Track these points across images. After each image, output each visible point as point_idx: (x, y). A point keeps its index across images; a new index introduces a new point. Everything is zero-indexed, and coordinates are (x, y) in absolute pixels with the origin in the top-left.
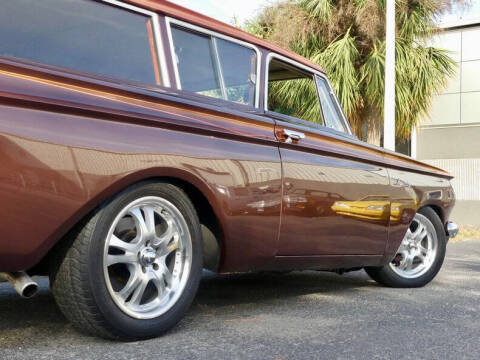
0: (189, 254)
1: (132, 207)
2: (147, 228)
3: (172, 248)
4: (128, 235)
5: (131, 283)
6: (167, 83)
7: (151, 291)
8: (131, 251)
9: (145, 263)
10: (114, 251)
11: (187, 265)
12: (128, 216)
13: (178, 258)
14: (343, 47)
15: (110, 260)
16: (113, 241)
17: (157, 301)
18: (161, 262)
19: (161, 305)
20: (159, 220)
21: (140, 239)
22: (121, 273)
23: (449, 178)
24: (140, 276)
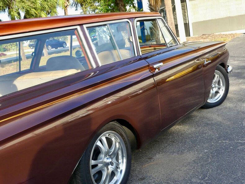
9: (107, 165)
13: (120, 153)
15: (93, 172)
21: (103, 156)
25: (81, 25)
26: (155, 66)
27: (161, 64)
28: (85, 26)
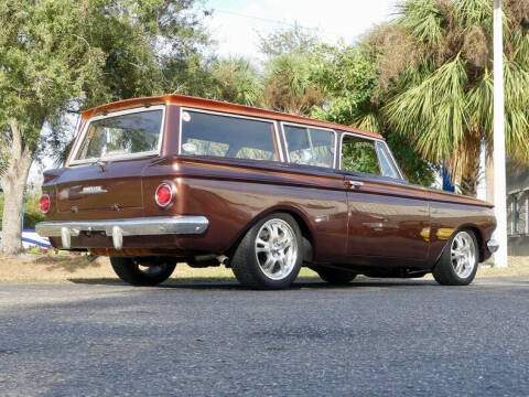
0: (296, 248)
1: (266, 225)
2: (274, 234)
3: (286, 245)
4: (266, 239)
5: (268, 261)
6: (283, 160)
7: (277, 267)
8: (267, 246)
9: (274, 252)
10: (260, 246)
11: (295, 253)
12: (265, 229)
13: (290, 250)
14: (452, 70)
15: (258, 250)
16: (259, 241)
17: (280, 272)
18: (281, 252)
19: (282, 275)
20: (280, 232)
21: (271, 240)
22: (263, 256)
23: (491, 207)
24: (272, 259)
25: (278, 121)
26: (352, 182)
27: (362, 184)
28: (282, 123)
